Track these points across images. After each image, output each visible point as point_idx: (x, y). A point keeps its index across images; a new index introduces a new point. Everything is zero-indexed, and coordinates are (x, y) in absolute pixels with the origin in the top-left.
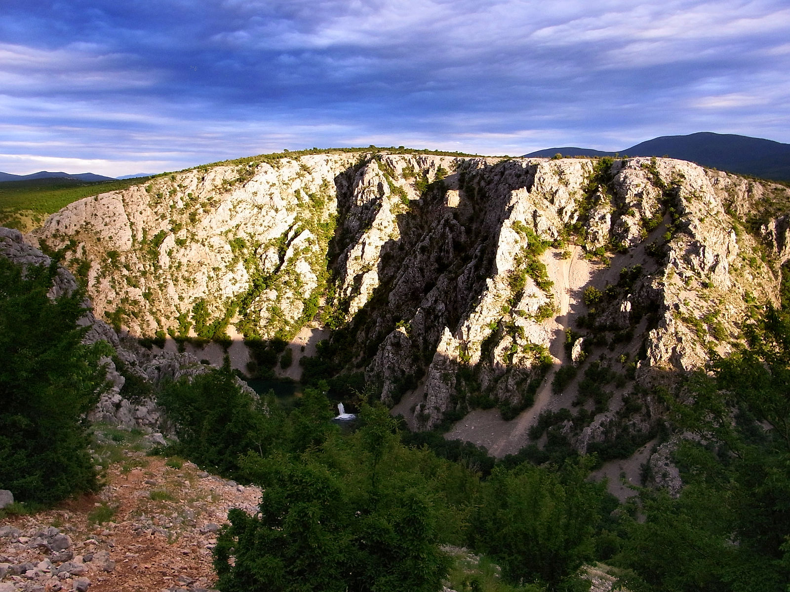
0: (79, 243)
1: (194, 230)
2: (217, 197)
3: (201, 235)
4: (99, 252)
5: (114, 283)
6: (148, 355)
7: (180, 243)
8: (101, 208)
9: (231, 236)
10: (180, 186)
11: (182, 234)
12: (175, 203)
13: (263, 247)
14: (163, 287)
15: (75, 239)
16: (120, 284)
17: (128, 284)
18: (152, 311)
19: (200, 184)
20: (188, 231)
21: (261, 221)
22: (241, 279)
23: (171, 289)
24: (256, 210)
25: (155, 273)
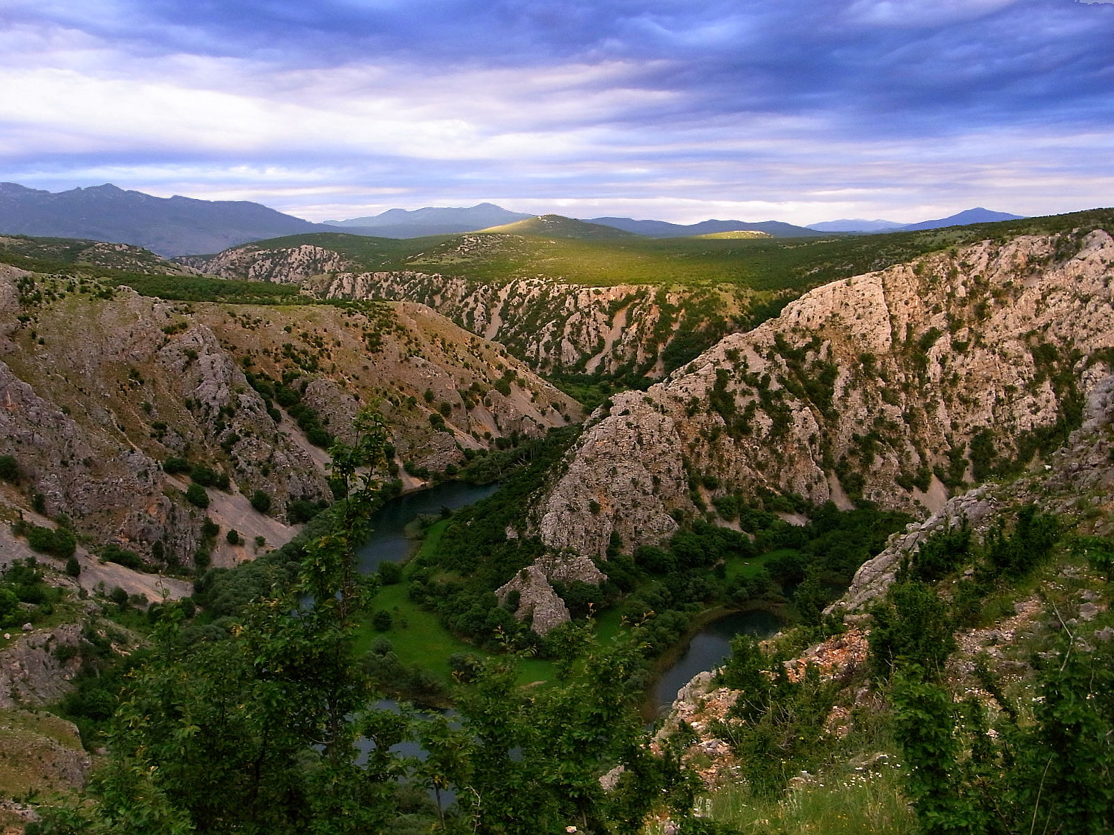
0: (824, 341)
1: (980, 330)
2: (1017, 283)
3: (990, 336)
4: (849, 354)
5: (867, 396)
6: (908, 499)
7: (959, 347)
8: (853, 295)
9: (1034, 340)
10: (963, 265)
11: (961, 334)
12: (954, 289)
13: (1084, 359)
14: (931, 407)
15: (819, 335)
16: (873, 399)
17: (884, 399)
18: (914, 439)
19: (993, 263)
20: (971, 330)
21: (1086, 320)
22: (1046, 407)
23: (941, 412)
24: (1077, 303)
25: (921, 388)
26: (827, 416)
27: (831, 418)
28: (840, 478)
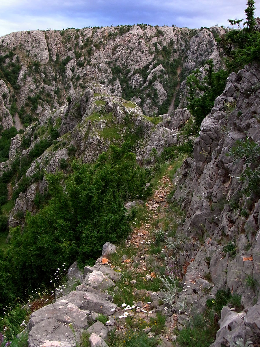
0: (15, 55)
1: (89, 59)
2: (104, 42)
3: (93, 61)
4: (28, 62)
5: (36, 80)
7: (80, 65)
8: (31, 37)
9: (112, 65)
10: (82, 34)
11: (81, 59)
12: (78, 42)
13: (132, 72)
14: (67, 89)
15: (13, 52)
16: (39, 82)
17: (45, 83)
18: (58, 101)
19: (94, 35)
20: (85, 59)
21: (132, 58)
22: (117, 90)
23: (72, 91)
24: (129, 51)
25: (63, 80)
26: (15, 88)
27: (17, 89)
28: (20, 117)
